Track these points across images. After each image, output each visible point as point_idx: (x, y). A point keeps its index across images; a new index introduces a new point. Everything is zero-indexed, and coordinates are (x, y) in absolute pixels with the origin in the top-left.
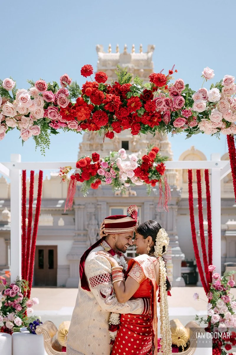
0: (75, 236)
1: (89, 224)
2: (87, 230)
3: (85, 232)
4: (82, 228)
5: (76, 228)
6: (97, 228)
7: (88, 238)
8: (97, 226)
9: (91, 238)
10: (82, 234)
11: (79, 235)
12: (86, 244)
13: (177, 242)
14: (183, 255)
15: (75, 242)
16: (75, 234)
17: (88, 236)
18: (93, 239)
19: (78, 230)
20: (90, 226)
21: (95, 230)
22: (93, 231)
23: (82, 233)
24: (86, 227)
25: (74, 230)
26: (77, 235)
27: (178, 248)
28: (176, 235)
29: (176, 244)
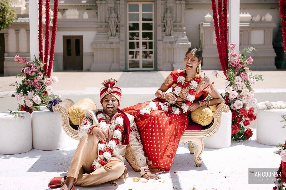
0: (98, 27)
1: (109, 17)
2: (108, 23)
3: (106, 24)
4: (104, 21)
5: (99, 21)
6: (117, 20)
7: (109, 29)
8: (117, 19)
9: (112, 29)
10: (104, 26)
11: (101, 26)
12: (107, 34)
13: (185, 32)
14: (190, 43)
15: (98, 32)
16: (98, 25)
17: (109, 27)
18: (113, 30)
19: (100, 22)
20: (110, 19)
21: (115, 22)
22: (113, 23)
23: (104, 24)
24: (107, 20)
25: (97, 22)
26: (99, 26)
27: (186, 38)
28: (184, 26)
29: (184, 34)
